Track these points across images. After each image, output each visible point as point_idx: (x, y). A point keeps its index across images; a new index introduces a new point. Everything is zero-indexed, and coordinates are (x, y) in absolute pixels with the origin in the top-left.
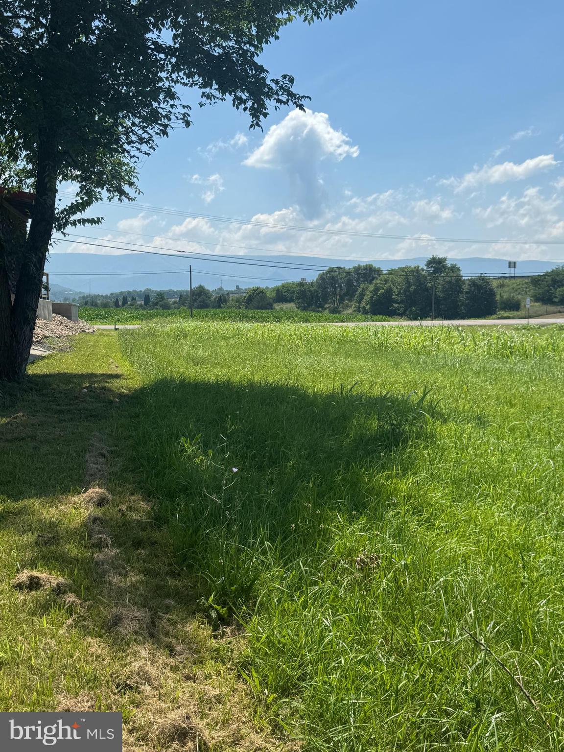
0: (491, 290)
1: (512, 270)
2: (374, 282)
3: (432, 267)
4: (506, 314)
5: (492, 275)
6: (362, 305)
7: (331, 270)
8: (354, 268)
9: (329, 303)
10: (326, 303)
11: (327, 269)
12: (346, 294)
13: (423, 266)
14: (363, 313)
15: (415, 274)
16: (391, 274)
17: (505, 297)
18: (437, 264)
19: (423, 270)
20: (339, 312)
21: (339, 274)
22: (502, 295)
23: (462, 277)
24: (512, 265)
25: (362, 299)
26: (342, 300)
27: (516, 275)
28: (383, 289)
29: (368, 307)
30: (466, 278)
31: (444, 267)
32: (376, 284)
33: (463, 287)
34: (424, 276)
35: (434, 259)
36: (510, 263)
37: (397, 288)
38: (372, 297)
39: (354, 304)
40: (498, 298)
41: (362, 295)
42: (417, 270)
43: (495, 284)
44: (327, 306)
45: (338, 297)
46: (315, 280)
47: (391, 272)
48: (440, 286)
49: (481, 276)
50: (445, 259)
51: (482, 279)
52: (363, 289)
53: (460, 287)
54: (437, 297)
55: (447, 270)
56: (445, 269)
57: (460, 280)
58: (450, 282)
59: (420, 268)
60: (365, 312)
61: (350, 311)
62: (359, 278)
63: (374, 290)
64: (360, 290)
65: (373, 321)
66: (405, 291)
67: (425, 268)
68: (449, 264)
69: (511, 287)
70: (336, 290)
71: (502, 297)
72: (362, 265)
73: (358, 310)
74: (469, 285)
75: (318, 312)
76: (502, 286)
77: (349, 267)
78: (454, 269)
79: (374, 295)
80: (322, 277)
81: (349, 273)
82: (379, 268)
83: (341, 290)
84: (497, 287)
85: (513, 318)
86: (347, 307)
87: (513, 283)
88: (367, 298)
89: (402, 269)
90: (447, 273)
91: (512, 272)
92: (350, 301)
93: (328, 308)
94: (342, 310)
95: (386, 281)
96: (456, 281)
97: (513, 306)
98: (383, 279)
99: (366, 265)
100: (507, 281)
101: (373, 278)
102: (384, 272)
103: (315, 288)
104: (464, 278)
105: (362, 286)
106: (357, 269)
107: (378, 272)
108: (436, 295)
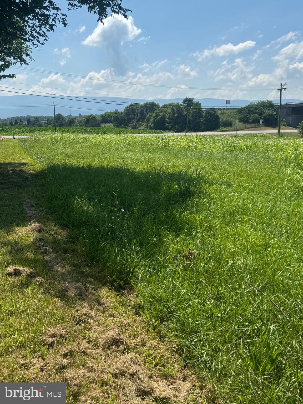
0: (217, 116)
1: (228, 105)
2: (155, 111)
3: (186, 103)
4: (225, 129)
5: (217, 108)
6: (149, 124)
7: (132, 105)
8: (145, 104)
9: (131, 124)
10: (129, 123)
11: (129, 104)
12: (140, 119)
13: (181, 102)
14: (150, 129)
15: (177, 107)
16: (165, 107)
17: (224, 120)
18: (189, 102)
19: (181, 105)
20: (137, 128)
21: (136, 107)
22: (223, 118)
23: (202, 108)
24: (228, 102)
25: (149, 121)
26: (138, 121)
27: (230, 107)
28: (160, 115)
29: (152, 125)
30: (204, 109)
31: (193, 103)
32: (157, 113)
33: (203, 114)
34: (182, 108)
35: (187, 99)
36: (227, 101)
37: (167, 115)
38: (154, 120)
39: (145, 124)
40: (221, 120)
41: (149, 119)
42: (178, 105)
43: (219, 112)
44: (130, 125)
45: (136, 120)
46: (123, 110)
47: (164, 106)
48: (190, 114)
49: (212, 108)
50: (193, 99)
51: (212, 109)
52: (149, 115)
53: (201, 114)
54: (189, 120)
55: (194, 105)
56: (193, 105)
57: (201, 110)
58: (195, 112)
59: (180, 104)
60: (151, 128)
61: (142, 128)
62: (147, 109)
63: (155, 116)
64: (148, 116)
65: (155, 133)
66: (172, 116)
67: (182, 104)
68: (195, 101)
69: (227, 114)
70: (134, 116)
71: (223, 120)
72: (148, 102)
73: (147, 127)
74: (206, 113)
75: (125, 128)
76: (223, 114)
77: (142, 103)
78: (198, 104)
79: (155, 119)
80: (127, 109)
81: (142, 107)
82: (158, 104)
83: (137, 116)
84: (220, 114)
85: (229, 131)
86: (141, 125)
87: (229, 112)
88: (152, 120)
89: (170, 105)
90: (194, 107)
91: (228, 106)
92: (142, 122)
93: (131, 126)
94: (138, 127)
95: (162, 111)
96: (199, 111)
97: (228, 125)
98: (160, 110)
99: (151, 102)
100: (225, 111)
101: (155, 110)
102: (161, 106)
103: (123, 115)
104: (203, 109)
105: (149, 114)
106: (146, 104)
107: (157, 106)
108: (188, 119)
